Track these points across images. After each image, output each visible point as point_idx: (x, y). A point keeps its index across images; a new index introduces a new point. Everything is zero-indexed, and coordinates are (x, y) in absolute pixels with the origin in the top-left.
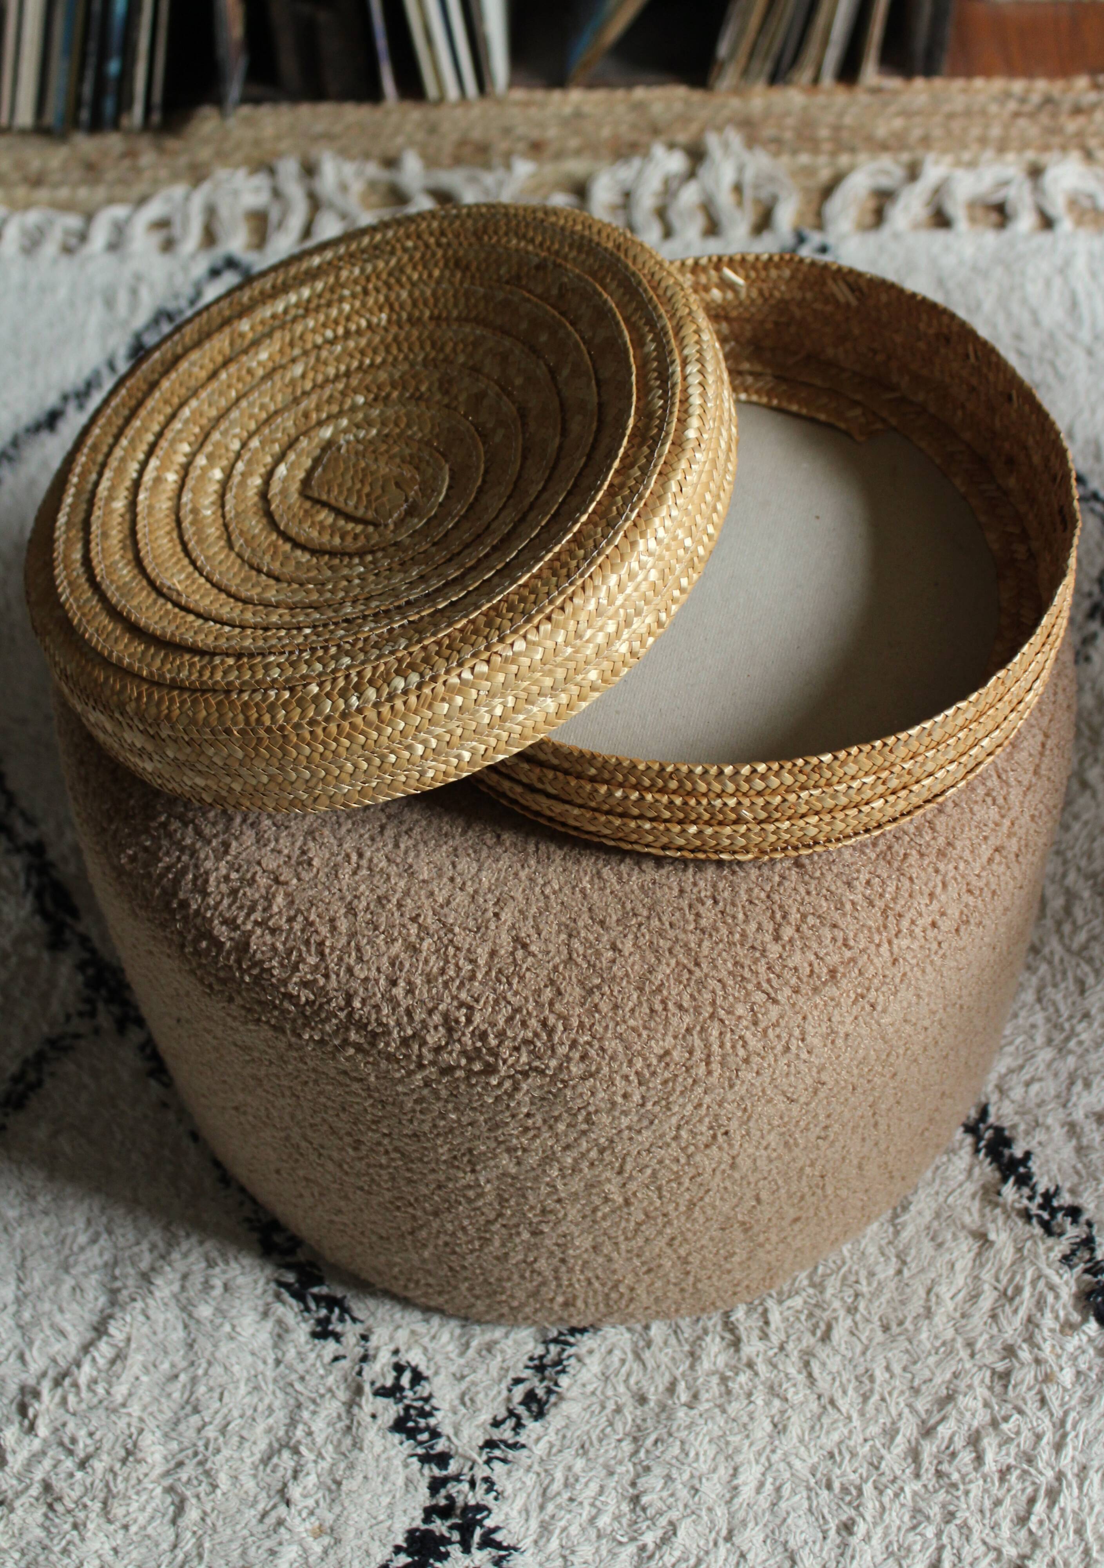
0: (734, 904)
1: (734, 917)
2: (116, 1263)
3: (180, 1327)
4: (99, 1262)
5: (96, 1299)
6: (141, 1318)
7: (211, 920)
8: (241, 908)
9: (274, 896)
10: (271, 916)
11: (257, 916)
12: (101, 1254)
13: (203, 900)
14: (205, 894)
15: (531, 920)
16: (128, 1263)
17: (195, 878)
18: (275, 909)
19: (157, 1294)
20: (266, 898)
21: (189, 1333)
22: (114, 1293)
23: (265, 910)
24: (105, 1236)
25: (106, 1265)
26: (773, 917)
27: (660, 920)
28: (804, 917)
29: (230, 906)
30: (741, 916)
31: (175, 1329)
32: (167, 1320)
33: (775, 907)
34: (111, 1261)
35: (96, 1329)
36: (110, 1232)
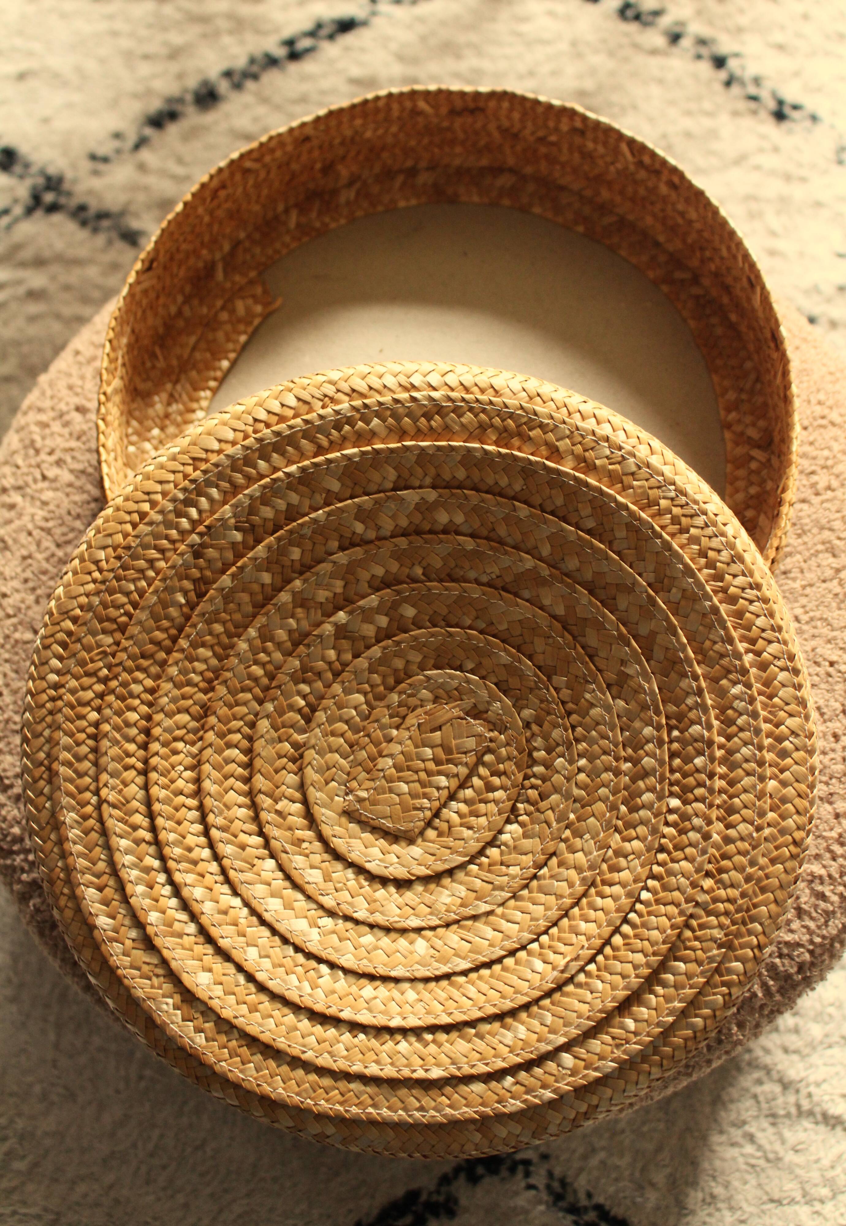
0: (814, 458)
1: (827, 459)
2: (774, 1115)
3: (829, 1052)
4: (771, 1130)
5: (805, 1130)
6: (824, 1086)
7: (824, 937)
8: (816, 907)
9: (812, 874)
10: (830, 876)
11: (827, 890)
12: (764, 1130)
13: (802, 946)
14: (798, 945)
15: (835, 633)
16: (773, 1103)
17: (781, 956)
18: (823, 872)
19: (803, 1074)
20: (811, 882)
21: (837, 1043)
22: (800, 1113)
23: (822, 883)
24: (747, 1128)
25: (774, 1124)
26: (823, 427)
27: (834, 520)
28: (820, 403)
29: (812, 919)
30: (826, 453)
31: (832, 1056)
32: (825, 1064)
33: (816, 424)
34: (771, 1120)
35: (833, 1127)
36: (744, 1123)
